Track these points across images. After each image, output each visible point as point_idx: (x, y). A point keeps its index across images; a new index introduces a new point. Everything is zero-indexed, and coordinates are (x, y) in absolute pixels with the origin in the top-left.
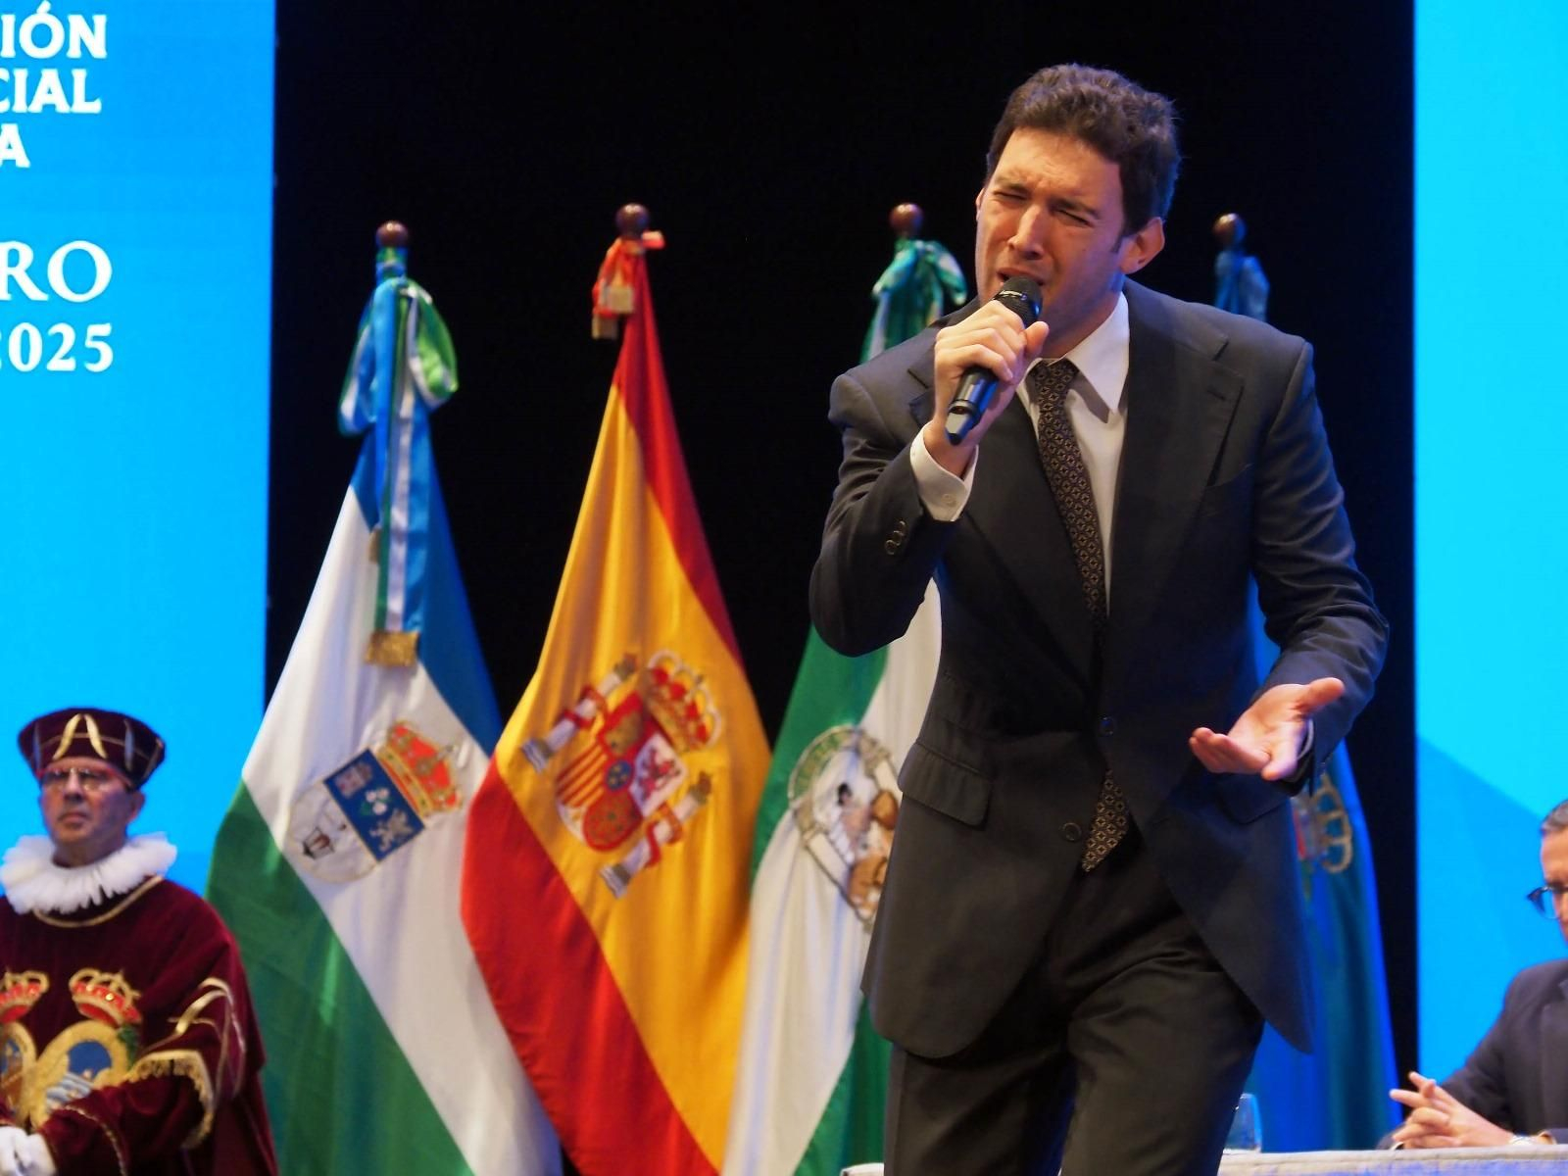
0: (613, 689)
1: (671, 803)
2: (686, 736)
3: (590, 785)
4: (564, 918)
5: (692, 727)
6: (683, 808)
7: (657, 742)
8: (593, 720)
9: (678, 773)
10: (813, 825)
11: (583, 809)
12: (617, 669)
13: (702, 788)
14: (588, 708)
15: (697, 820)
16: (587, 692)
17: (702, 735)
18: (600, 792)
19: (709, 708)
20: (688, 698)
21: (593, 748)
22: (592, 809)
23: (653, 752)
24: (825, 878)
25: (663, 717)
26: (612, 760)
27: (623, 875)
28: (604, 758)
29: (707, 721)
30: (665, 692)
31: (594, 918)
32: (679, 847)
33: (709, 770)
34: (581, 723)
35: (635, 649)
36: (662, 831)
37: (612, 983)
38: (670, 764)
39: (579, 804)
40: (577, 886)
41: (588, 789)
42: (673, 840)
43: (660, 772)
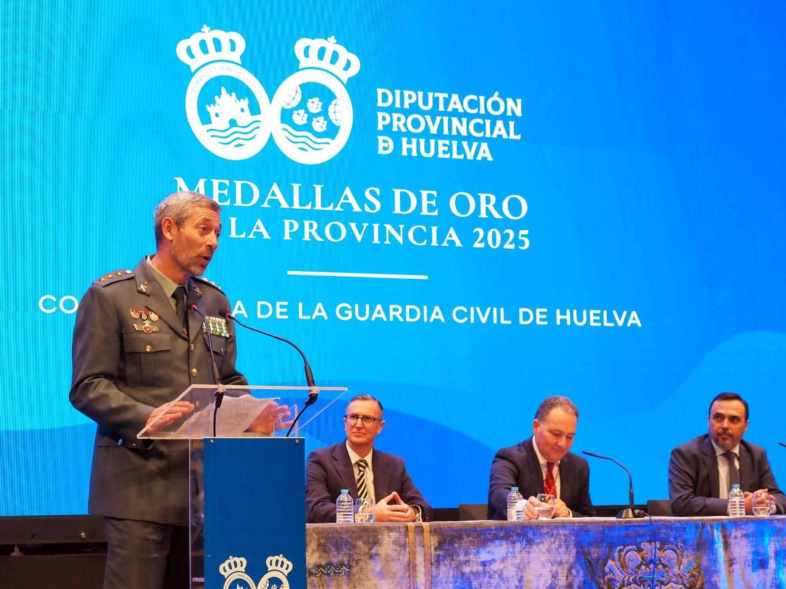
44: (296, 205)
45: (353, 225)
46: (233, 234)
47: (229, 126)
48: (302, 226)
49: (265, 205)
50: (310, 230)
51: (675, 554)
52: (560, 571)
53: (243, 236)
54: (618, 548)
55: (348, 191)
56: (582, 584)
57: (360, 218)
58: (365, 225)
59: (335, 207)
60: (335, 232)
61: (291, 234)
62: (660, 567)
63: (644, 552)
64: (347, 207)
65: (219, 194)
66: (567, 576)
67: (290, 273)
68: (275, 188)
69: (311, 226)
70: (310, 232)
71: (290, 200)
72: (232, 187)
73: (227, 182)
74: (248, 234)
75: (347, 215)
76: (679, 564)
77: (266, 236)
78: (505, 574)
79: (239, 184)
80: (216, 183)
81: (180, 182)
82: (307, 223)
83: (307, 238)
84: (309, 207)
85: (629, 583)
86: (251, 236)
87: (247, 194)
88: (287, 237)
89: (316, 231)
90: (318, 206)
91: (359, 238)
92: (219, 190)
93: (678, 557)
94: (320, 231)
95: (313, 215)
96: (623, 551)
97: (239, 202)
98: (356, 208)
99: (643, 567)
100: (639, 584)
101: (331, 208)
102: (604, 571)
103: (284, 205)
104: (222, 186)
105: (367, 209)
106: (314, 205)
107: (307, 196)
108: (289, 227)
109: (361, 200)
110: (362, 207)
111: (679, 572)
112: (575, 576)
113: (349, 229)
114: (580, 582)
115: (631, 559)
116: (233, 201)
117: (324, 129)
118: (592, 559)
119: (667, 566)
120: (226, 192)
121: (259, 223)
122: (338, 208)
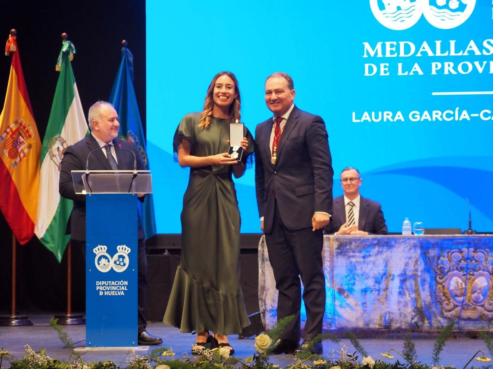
0: (13, 126)
1: (23, 149)
2: (26, 137)
3: (9, 145)
4: (5, 172)
5: (27, 134)
6: (26, 151)
7: (20, 137)
8: (9, 132)
9: (24, 144)
10: (53, 155)
11: (8, 150)
12: (14, 123)
13: (30, 147)
14: (8, 130)
15: (29, 153)
16: (8, 127)
17: (30, 136)
18: (11, 147)
19: (31, 131)
20: (26, 129)
21: (10, 138)
22: (9, 150)
23: (20, 139)
24: (56, 165)
25: (21, 132)
26: (14, 140)
27: (16, 163)
28: (12, 140)
29: (30, 133)
30: (22, 127)
31: (10, 172)
32: (25, 158)
33: (31, 143)
34: (8, 133)
35: (17, 119)
36: (22, 155)
37: (14, 185)
38: (23, 142)
39: (7, 149)
40: (7, 166)
41: (9, 146)
42: (24, 157)
43: (21, 143)
44: (438, 53)
45: (477, 64)
46: (400, 73)
47: (396, 10)
48: (443, 66)
49: (419, 55)
50: (448, 68)
51: (484, 255)
52: (410, 262)
53: (406, 74)
54: (447, 251)
55: (472, 43)
56: (423, 269)
57: (481, 59)
58: (485, 63)
59: (463, 53)
60: (465, 68)
61: (437, 71)
62: (474, 261)
63: (464, 253)
64: (472, 52)
65: (390, 50)
66: (415, 265)
67: (434, 94)
68: (425, 44)
69: (449, 66)
70: (449, 70)
71: (434, 51)
72: (398, 47)
73: (395, 43)
74: (409, 72)
75: (472, 57)
76: (486, 260)
77: (421, 73)
78: (376, 262)
79: (402, 44)
80: (388, 44)
81: (367, 45)
82: (446, 64)
83: (446, 72)
84: (446, 54)
85: (453, 270)
86: (411, 73)
87: (407, 49)
88: (434, 73)
89: (453, 68)
90: (453, 53)
91: (480, 70)
92: (390, 47)
93: (485, 256)
94: (455, 68)
95: (449, 59)
96: (450, 252)
97: (402, 54)
98: (477, 53)
99: (463, 261)
100: (460, 270)
101: (460, 54)
102: (438, 263)
103: (430, 54)
104: (392, 46)
105: (485, 53)
106: (449, 53)
107: (445, 47)
108: (435, 67)
109: (481, 48)
110: (481, 52)
111: (485, 265)
112: (419, 265)
113: (474, 66)
114: (422, 269)
115: (455, 256)
116: (399, 54)
117: (457, 6)
118: (430, 256)
119: (478, 261)
120: (394, 49)
121: (416, 65)
122: (466, 54)
